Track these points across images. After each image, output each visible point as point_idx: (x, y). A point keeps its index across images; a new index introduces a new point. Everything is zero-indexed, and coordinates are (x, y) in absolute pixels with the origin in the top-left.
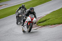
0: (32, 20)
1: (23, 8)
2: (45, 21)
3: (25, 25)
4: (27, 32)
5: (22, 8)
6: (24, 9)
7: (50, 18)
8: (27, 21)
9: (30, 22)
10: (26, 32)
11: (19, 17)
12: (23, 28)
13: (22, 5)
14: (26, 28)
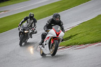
0: (58, 35)
1: (31, 20)
2: (70, 38)
3: (46, 44)
4: (50, 55)
5: (29, 19)
6: (33, 21)
7: (78, 33)
8: (48, 37)
9: (54, 38)
10: (47, 55)
11: (24, 33)
12: (42, 48)
13: (30, 14)
14: (48, 48)
